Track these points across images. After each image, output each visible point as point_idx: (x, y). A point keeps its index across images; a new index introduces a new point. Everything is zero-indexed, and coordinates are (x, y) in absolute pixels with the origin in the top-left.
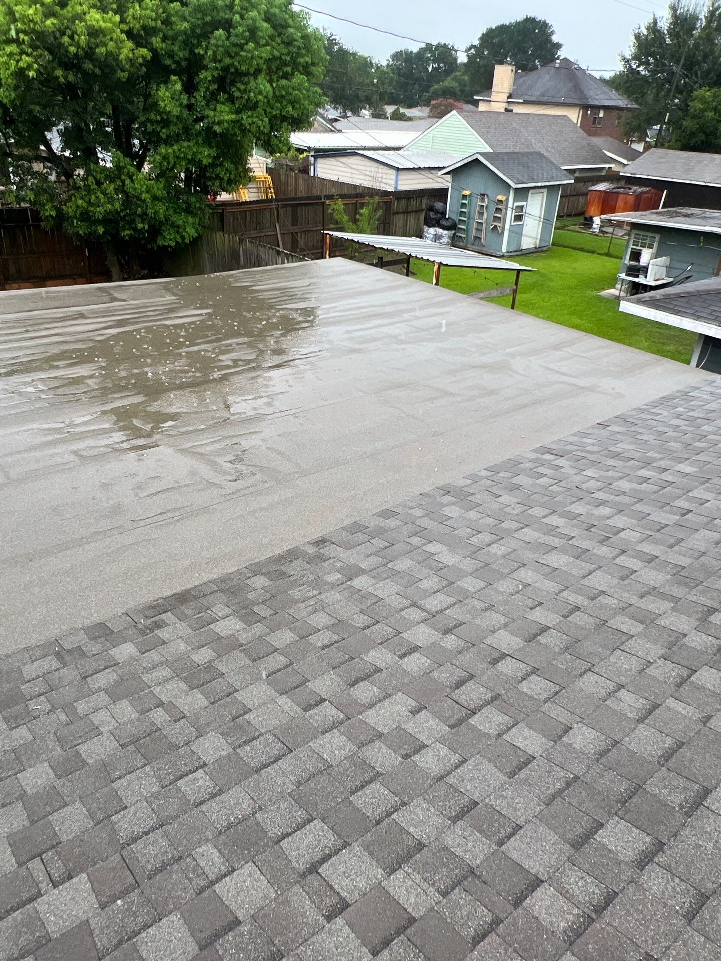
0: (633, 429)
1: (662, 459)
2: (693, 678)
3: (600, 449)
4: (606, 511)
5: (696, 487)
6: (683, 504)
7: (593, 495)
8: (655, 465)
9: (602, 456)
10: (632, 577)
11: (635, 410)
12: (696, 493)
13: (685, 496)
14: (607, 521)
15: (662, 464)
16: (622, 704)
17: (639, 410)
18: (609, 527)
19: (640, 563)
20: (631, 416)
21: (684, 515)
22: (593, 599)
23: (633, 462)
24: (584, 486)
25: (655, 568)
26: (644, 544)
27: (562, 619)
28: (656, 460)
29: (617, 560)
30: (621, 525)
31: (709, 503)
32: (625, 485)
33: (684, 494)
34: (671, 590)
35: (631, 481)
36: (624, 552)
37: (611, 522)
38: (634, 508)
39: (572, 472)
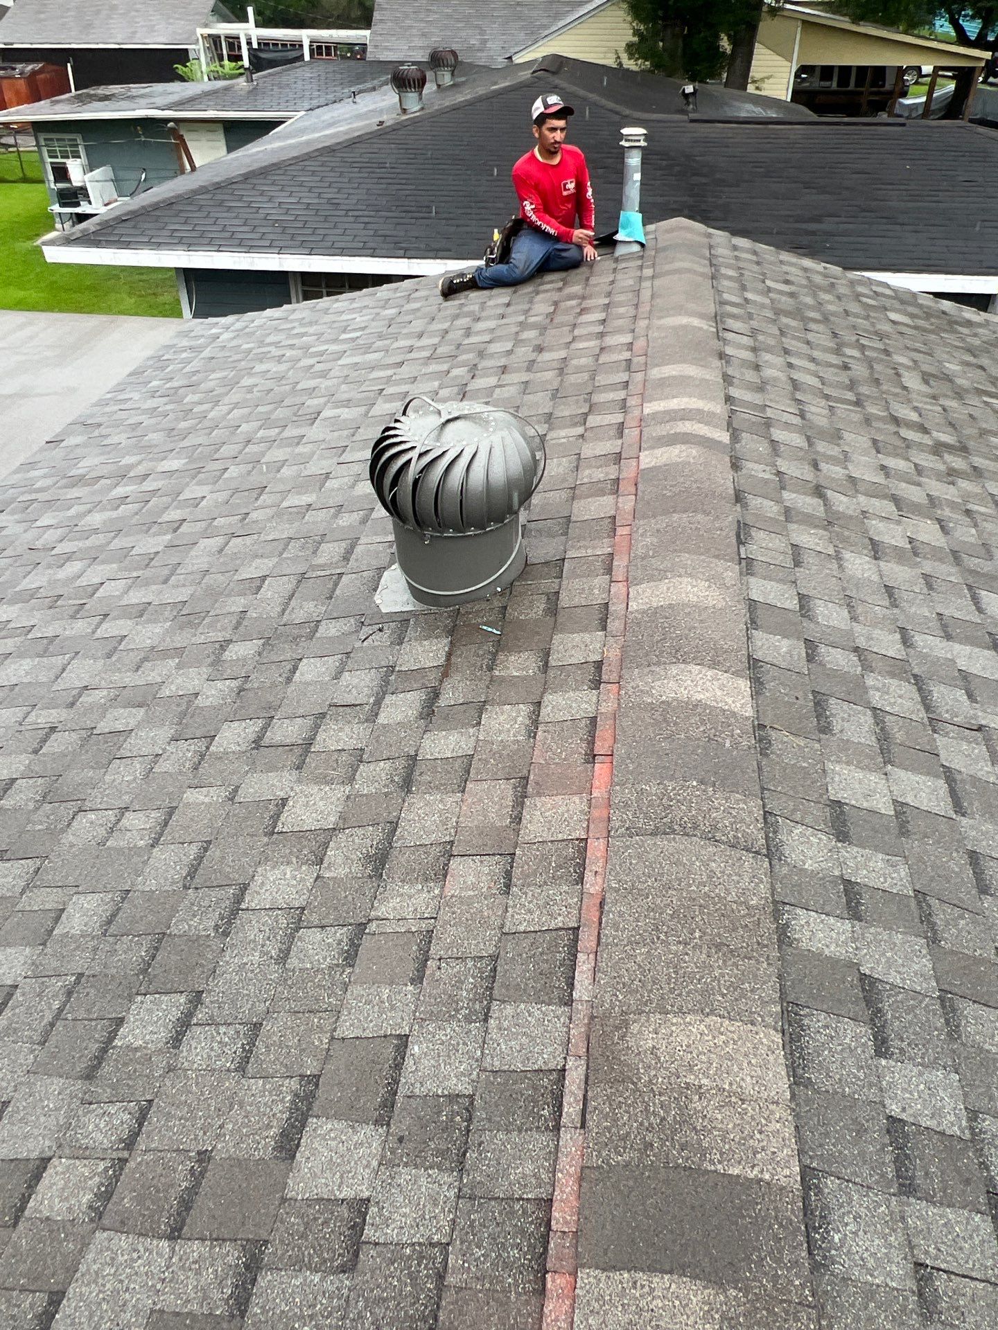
0: (96, 433)
1: (140, 462)
2: (212, 748)
3: (55, 479)
4: (74, 567)
5: (187, 484)
6: (174, 515)
7: (53, 552)
8: (132, 474)
9: (59, 488)
10: (121, 647)
11: (95, 405)
12: (187, 494)
13: (175, 503)
14: (78, 583)
15: (141, 470)
16: (129, 834)
17: (102, 403)
18: (81, 589)
19: (129, 622)
20: (92, 416)
21: (175, 530)
22: (72, 704)
23: (103, 481)
24: (39, 544)
25: (149, 621)
26: (131, 593)
27: (32, 756)
28: (131, 467)
29: (99, 634)
30: (97, 580)
31: (205, 500)
32: (96, 519)
33: (173, 501)
34: (173, 641)
35: (104, 510)
36: (106, 615)
37: (83, 581)
38: (112, 547)
39: (19, 528)
